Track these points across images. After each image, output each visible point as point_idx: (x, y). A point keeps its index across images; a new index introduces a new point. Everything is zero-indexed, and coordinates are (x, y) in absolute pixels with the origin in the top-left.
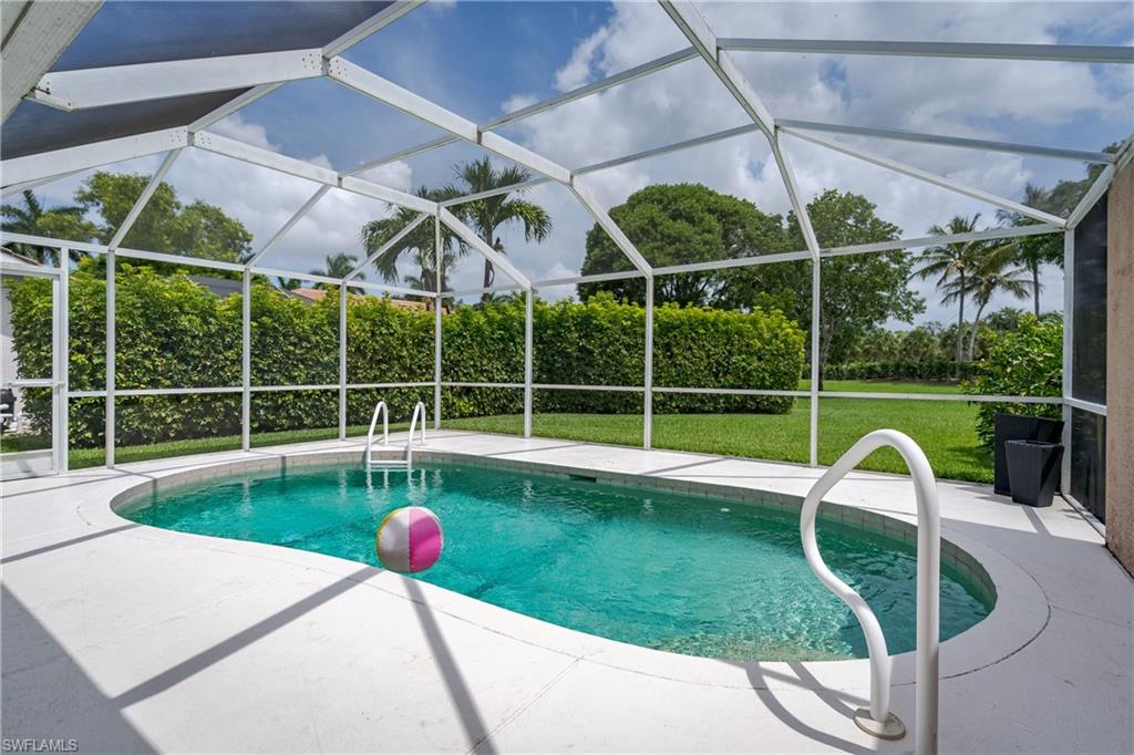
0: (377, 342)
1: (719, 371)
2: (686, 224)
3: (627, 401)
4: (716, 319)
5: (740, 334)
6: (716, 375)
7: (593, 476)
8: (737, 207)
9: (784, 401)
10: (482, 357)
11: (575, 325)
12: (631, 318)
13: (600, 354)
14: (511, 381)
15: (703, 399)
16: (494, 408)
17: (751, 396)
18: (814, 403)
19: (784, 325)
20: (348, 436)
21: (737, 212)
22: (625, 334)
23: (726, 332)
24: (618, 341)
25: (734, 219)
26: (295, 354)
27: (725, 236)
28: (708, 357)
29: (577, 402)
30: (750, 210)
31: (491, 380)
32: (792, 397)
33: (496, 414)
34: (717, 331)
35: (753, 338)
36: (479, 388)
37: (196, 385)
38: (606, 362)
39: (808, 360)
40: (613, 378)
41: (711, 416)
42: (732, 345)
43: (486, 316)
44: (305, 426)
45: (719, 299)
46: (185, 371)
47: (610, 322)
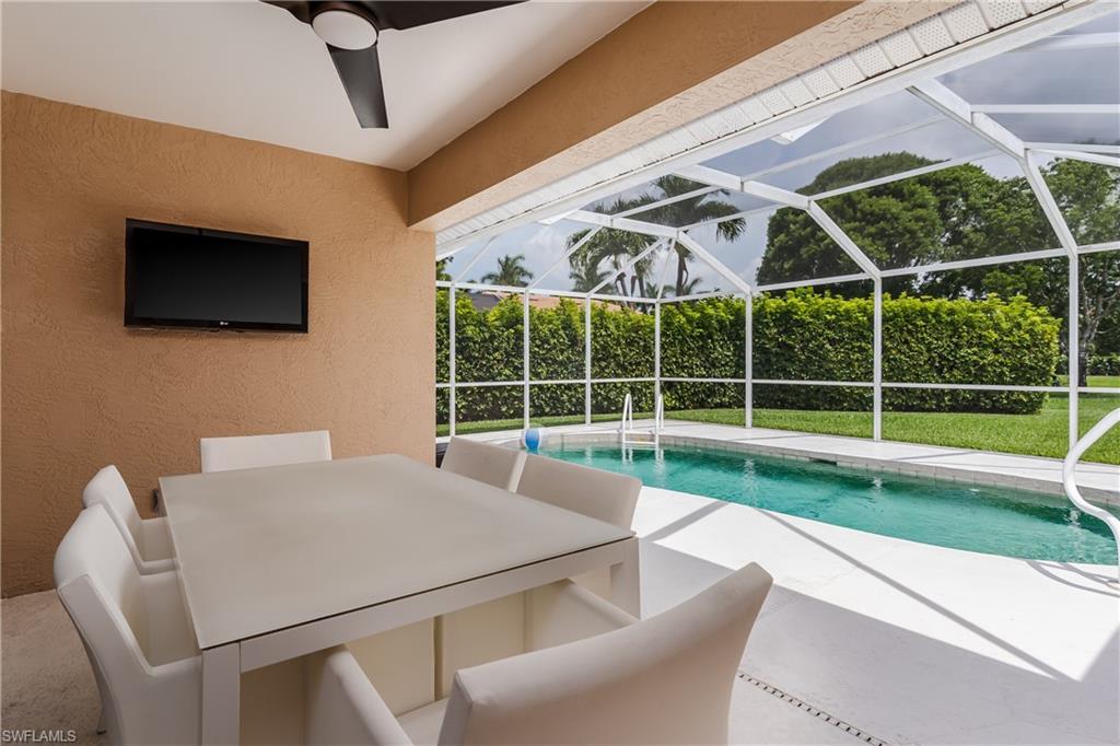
0: (598, 342)
1: (943, 366)
2: (892, 201)
3: (832, 397)
4: (937, 309)
5: (970, 324)
6: (940, 371)
7: (832, 459)
8: (956, 174)
9: (1031, 400)
10: (683, 354)
11: (773, 321)
12: (834, 312)
13: (802, 349)
14: (709, 376)
15: (923, 396)
16: (693, 402)
17: (986, 393)
18: (1073, 401)
19: (1029, 313)
20: (592, 422)
21: (956, 179)
22: (829, 328)
23: (952, 323)
24: (820, 336)
25: (952, 187)
26: (539, 354)
27: (942, 208)
28: (929, 350)
29: (776, 398)
30: (975, 174)
31: (691, 376)
32: (1042, 395)
33: (694, 408)
34: (939, 322)
35: (988, 328)
36: (680, 383)
37: (477, 379)
38: (808, 357)
39: (1064, 350)
40: (816, 374)
41: (935, 415)
42: (960, 337)
43: (684, 315)
44: (546, 415)
45: (934, 281)
46: (469, 369)
47: (812, 317)
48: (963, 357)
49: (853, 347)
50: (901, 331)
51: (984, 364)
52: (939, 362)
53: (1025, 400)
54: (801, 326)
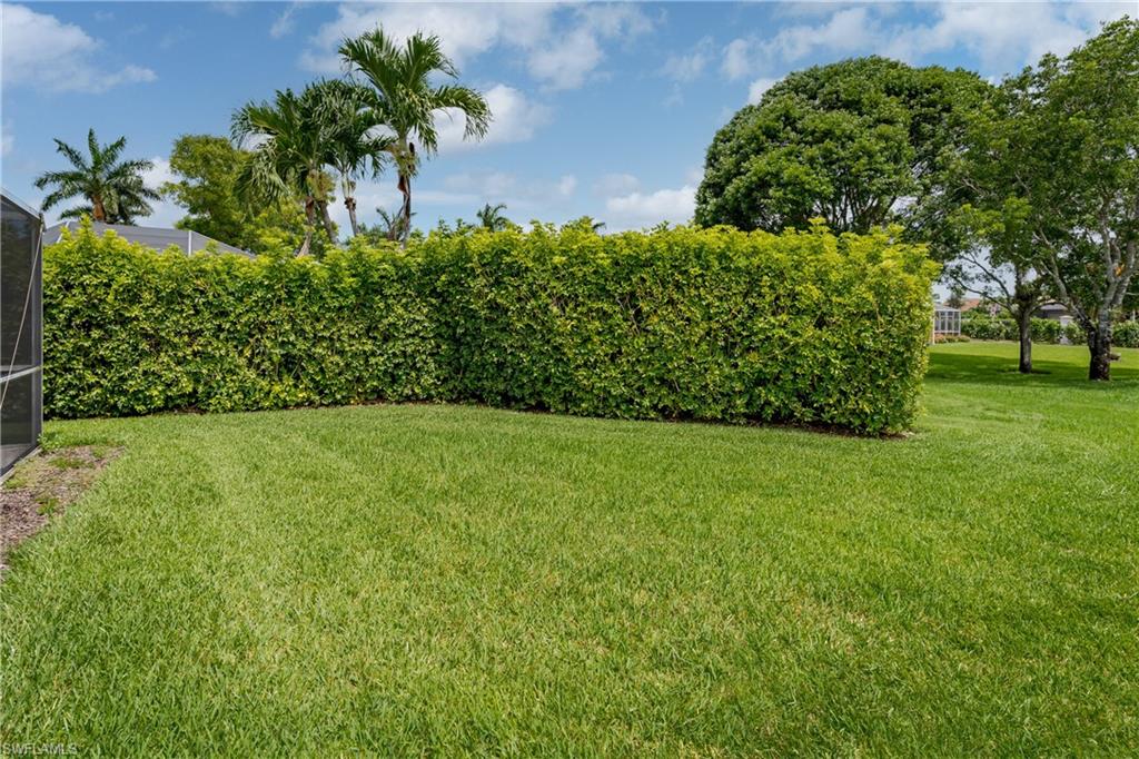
2: (846, 114)
5: (776, 273)
8: (942, 80)
11: (481, 266)
13: (518, 312)
21: (938, 86)
22: (557, 279)
23: (747, 271)
24: (543, 291)
28: (708, 318)
34: (727, 269)
42: (759, 295)
48: (763, 330)
49: (590, 310)
50: (664, 283)
51: (797, 345)
52: (725, 339)
53: (867, 410)
54: (517, 275)
